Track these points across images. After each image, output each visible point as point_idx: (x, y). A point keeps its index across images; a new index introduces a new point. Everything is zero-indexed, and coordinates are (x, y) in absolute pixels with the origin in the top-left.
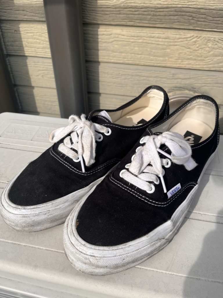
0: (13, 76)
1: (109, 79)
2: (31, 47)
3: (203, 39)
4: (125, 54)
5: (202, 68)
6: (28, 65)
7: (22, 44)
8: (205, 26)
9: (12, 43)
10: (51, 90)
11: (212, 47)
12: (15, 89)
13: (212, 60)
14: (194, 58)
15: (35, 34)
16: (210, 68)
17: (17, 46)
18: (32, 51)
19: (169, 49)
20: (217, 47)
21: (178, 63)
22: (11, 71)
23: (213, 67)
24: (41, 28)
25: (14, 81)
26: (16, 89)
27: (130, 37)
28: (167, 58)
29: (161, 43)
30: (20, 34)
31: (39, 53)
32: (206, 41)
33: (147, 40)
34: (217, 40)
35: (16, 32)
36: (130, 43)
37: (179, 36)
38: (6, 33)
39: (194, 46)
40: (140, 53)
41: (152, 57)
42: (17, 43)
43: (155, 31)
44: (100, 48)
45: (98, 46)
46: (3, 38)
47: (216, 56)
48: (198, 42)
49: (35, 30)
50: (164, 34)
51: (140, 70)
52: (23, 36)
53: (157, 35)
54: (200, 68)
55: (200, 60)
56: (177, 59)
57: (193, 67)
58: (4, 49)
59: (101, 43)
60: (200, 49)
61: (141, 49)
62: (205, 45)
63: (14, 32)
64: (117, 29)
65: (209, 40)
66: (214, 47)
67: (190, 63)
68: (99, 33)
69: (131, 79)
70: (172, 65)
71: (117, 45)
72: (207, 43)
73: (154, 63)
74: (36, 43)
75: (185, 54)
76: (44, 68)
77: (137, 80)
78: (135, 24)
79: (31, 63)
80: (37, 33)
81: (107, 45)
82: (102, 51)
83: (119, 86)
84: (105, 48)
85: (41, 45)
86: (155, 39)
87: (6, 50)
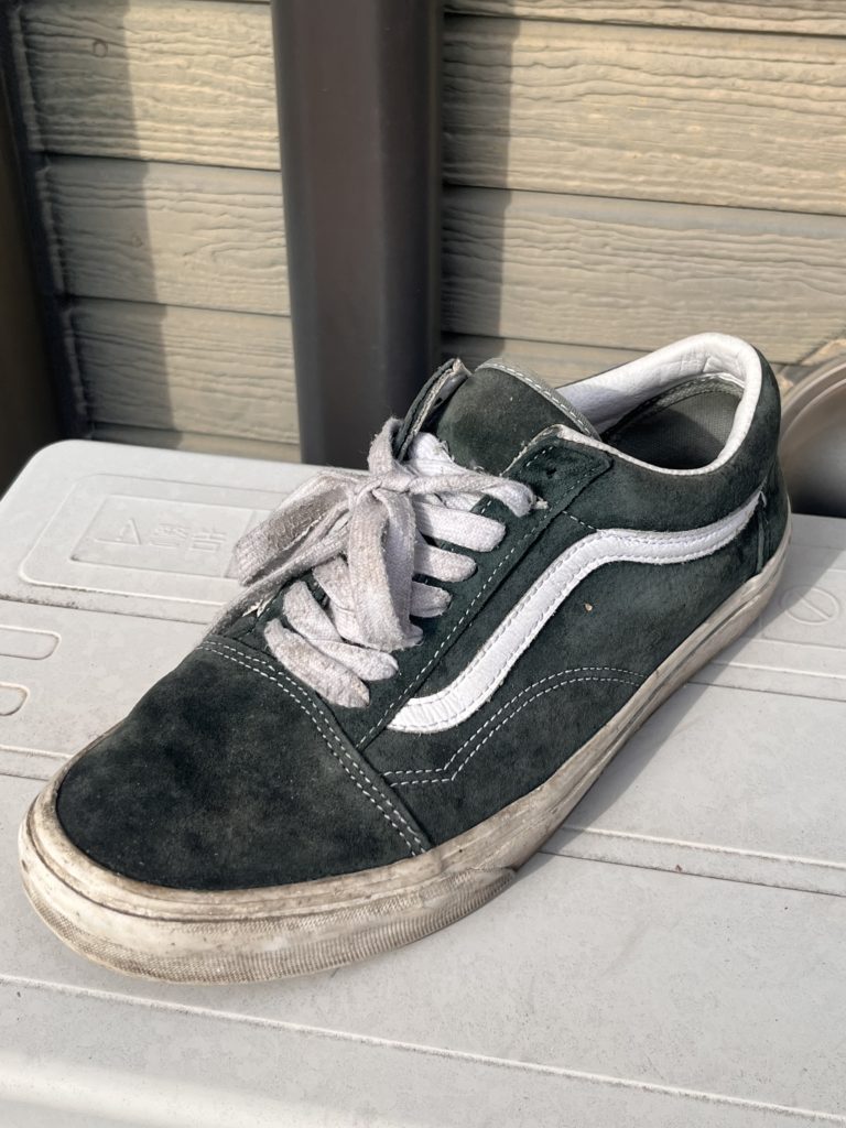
0: (61, 254)
1: (553, 268)
2: (169, 121)
4: (639, 155)
6: (149, 203)
7: (128, 106)
9: (78, 100)
10: (247, 323)
15: (197, 59)
17: (101, 114)
18: (175, 135)
22: (57, 230)
24: (232, 31)
25: (65, 278)
26: (73, 318)
27: (663, 75)
29: (814, 105)
30: (123, 56)
33: (747, 90)
35: (100, 47)
36: (664, 102)
38: (51, 51)
40: (712, 149)
41: (767, 170)
42: (100, 97)
43: (788, 51)
44: (513, 124)
45: (505, 116)
46: (33, 73)
49: (201, 39)
51: (708, 226)
52: (134, 66)
53: (799, 69)
58: (33, 127)
59: (522, 101)
61: (717, 130)
63: (90, 49)
64: (603, 40)
68: (517, 57)
69: (657, 271)
71: (598, 110)
73: (780, 197)
74: (196, 99)
76: (226, 217)
77: (693, 276)
78: (691, 17)
79: (159, 193)
80: (208, 53)
81: (548, 111)
82: (522, 140)
83: (599, 305)
84: (543, 123)
85: (223, 112)
86: (788, 87)
87: (42, 132)
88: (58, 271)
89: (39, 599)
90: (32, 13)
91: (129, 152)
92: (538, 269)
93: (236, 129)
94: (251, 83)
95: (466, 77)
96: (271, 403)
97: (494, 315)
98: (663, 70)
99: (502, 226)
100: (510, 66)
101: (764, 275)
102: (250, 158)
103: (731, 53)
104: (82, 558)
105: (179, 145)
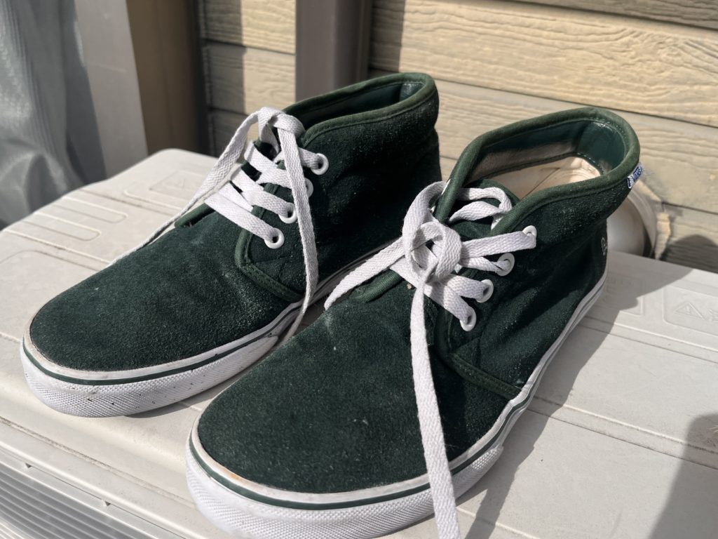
0: (211, 87)
2: (258, 28)
3: (646, 38)
4: (460, 60)
5: (640, 108)
6: (245, 67)
7: (240, 20)
8: (654, 9)
9: (222, 15)
11: (668, 60)
12: (210, 117)
13: (667, 92)
14: (622, 82)
16: (662, 110)
17: (230, 23)
18: (260, 35)
19: (565, 56)
20: (682, 62)
21: (581, 90)
22: (209, 76)
23: (668, 110)
25: (211, 98)
26: (212, 118)
27: (475, 21)
28: (556, 78)
29: (544, 41)
31: (272, 43)
32: (654, 44)
33: (513, 31)
34: (681, 44)
36: (474, 35)
37: (590, 27)
39: (625, 54)
40: (494, 60)
41: (521, 73)
42: (231, 15)
43: (535, 13)
44: (404, 40)
45: (400, 37)
47: (678, 83)
48: (633, 46)
50: (554, 20)
51: (492, 99)
53: (538, 22)
54: (635, 107)
55: (637, 89)
56: (580, 82)
57: (618, 105)
58: (202, 27)
59: (409, 30)
60: (640, 63)
61: (498, 50)
62: (652, 53)
65: (661, 43)
66: (673, 60)
67: (612, 93)
68: (407, 8)
69: (466, 120)
70: (567, 94)
71: (443, 37)
72: (656, 48)
73: (525, 87)
74: (269, 19)
75: (602, 70)
76: (278, 76)
77: (482, 124)
79: (251, 62)
81: (421, 35)
82: (408, 49)
84: (418, 41)
85: (280, 25)
86: (533, 31)
87: (206, 29)
88: (208, 96)
89: (126, 201)
91: (239, 42)
95: (385, 16)
100: (404, 12)
104: (155, 190)
105: (262, 41)
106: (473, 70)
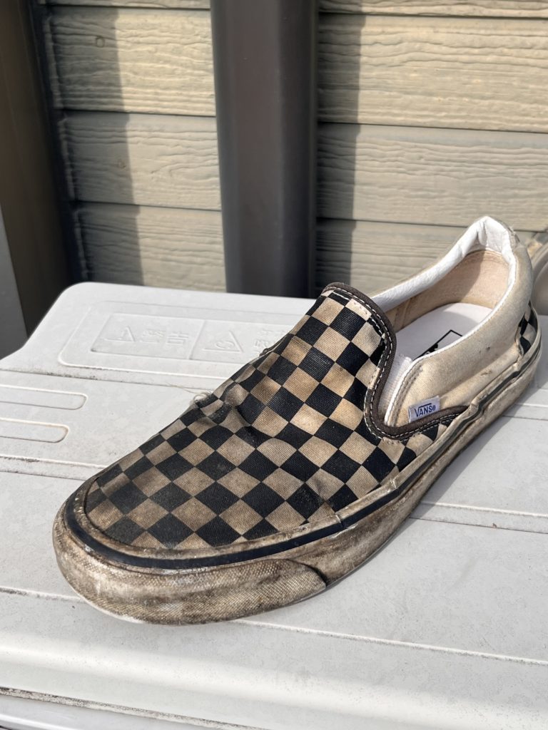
0: (73, 174)
1: (386, 174)
2: (142, 86)
4: (442, 99)
6: (130, 140)
7: (117, 78)
9: (86, 75)
10: (191, 216)
12: (76, 214)
15: (161, 46)
17: (100, 84)
18: (147, 95)
22: (71, 159)
24: (183, 28)
25: (76, 190)
26: (80, 216)
27: (458, 47)
30: (114, 46)
31: (166, 103)
33: (510, 55)
35: (100, 41)
36: (458, 64)
38: (69, 44)
40: (488, 94)
41: (524, 106)
42: (100, 73)
43: (536, 30)
44: (362, 82)
45: (357, 77)
46: (58, 59)
49: (164, 34)
51: (487, 144)
52: (121, 52)
53: (543, 41)
58: (57, 93)
59: (367, 67)
61: (491, 81)
63: (94, 42)
64: (418, 27)
68: (364, 39)
69: (454, 173)
71: (415, 71)
73: (532, 123)
74: (161, 73)
76: (179, 148)
77: (477, 176)
78: (474, 9)
79: (136, 133)
80: (168, 42)
81: (384, 73)
82: (367, 92)
83: (417, 196)
84: (380, 80)
85: (177, 79)
86: (536, 52)
87: (63, 96)
88: (71, 186)
89: (72, 374)
90: (58, 21)
91: (117, 107)
92: (378, 174)
93: (185, 90)
94: (195, 61)
95: (332, 53)
96: (206, 267)
97: (350, 205)
98: (457, 44)
99: (354, 148)
100: (359, 45)
101: (522, 174)
102: (195, 109)
103: (500, 32)
104: (99, 350)
105: (149, 102)
106: (459, 110)
